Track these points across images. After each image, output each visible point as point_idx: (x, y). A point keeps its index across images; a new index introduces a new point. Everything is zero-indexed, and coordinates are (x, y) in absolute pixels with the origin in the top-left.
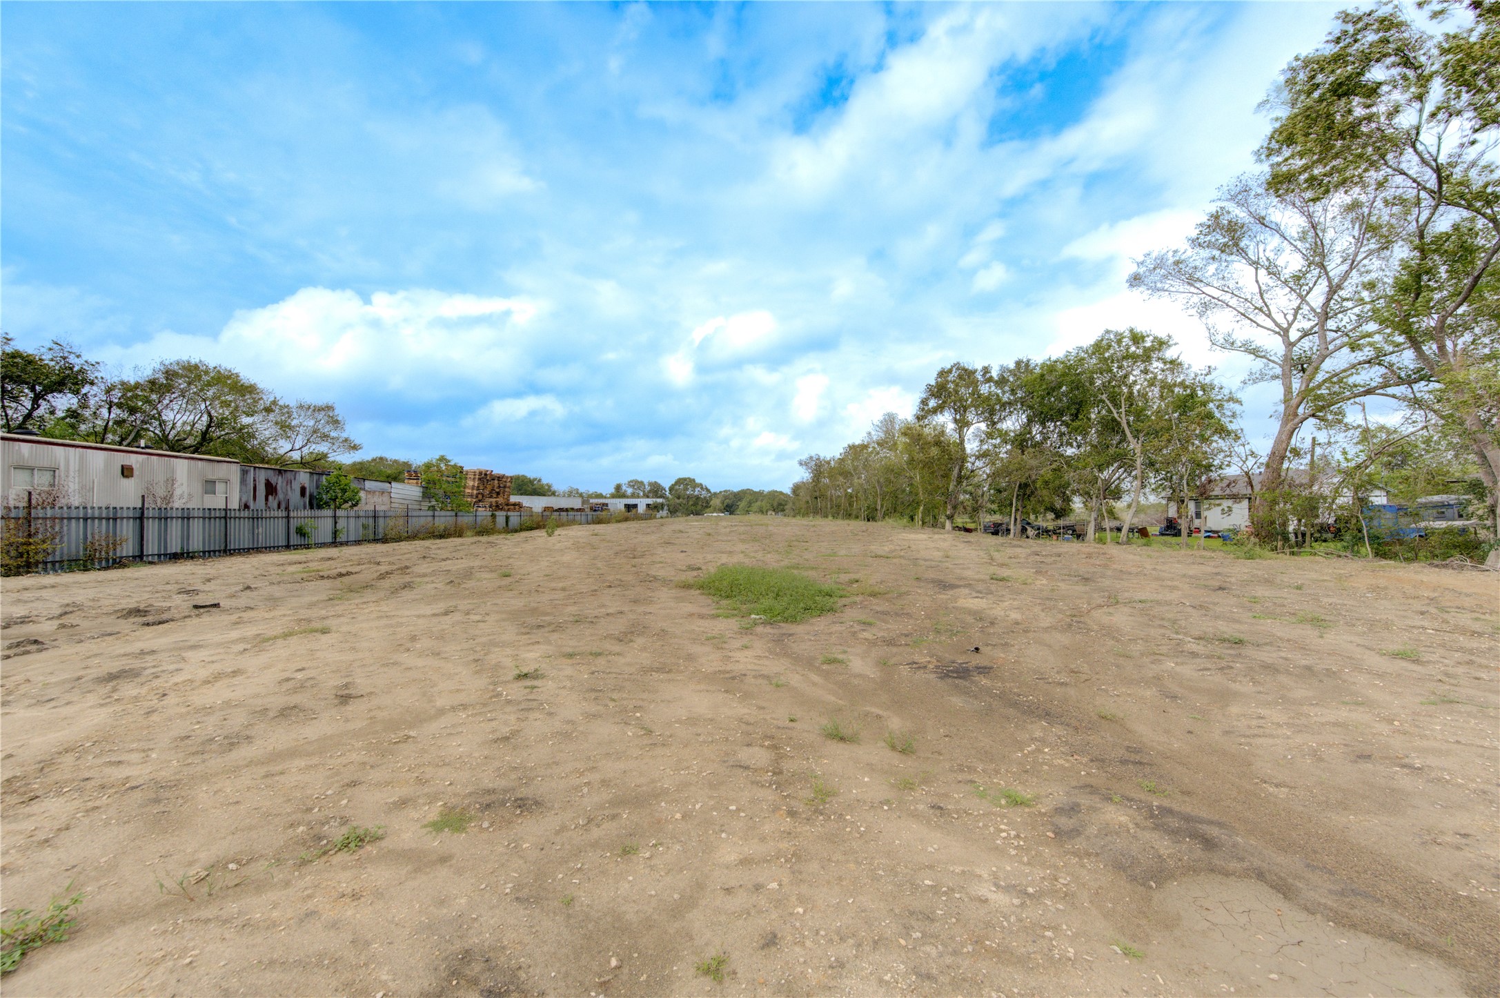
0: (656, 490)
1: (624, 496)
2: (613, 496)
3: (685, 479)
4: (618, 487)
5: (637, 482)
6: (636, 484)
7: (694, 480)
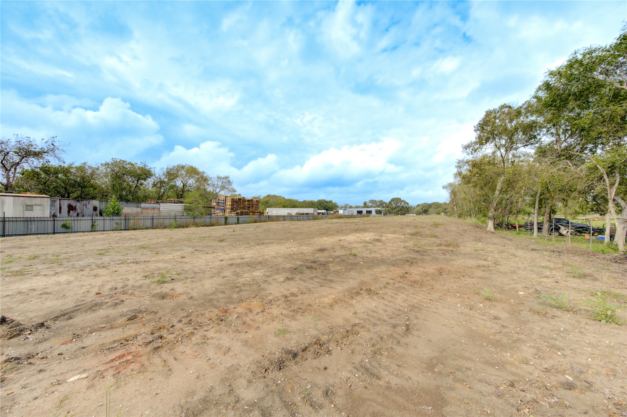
0: (382, 203)
1: (368, 207)
2: (363, 207)
3: (396, 199)
4: (365, 204)
5: (373, 201)
6: (372, 201)
7: (400, 199)
